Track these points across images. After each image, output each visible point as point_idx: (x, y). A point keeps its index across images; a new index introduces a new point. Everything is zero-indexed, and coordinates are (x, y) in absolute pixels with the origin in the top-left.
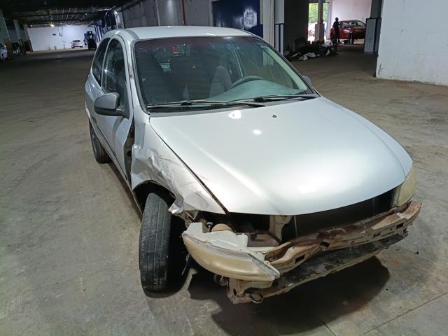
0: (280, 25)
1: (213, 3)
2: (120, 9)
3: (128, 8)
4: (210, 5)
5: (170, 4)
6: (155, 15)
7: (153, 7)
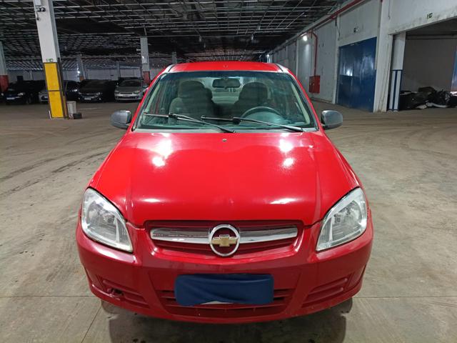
0: (397, 71)
1: (340, 48)
2: (271, 52)
3: (277, 51)
4: (337, 49)
5: (307, 48)
6: (295, 59)
7: (295, 51)
